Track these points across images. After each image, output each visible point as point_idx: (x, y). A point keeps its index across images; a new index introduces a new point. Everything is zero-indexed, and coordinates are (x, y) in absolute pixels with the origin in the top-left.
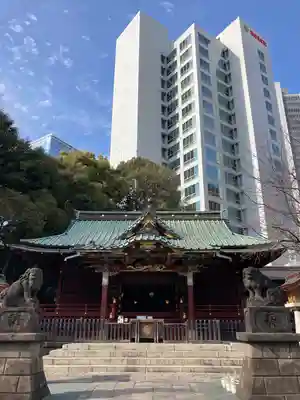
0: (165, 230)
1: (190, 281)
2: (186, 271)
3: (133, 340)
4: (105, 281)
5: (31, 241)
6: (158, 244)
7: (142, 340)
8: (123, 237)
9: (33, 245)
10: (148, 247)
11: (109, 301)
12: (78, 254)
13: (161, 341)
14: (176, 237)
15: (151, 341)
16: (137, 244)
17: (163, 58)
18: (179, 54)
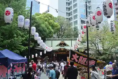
0: (66, 44)
4: (54, 55)
5: (38, 47)
8: (57, 46)
10: (62, 49)
11: (55, 59)
14: (68, 46)
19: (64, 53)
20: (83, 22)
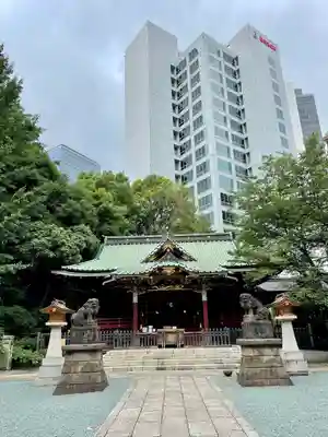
0: (182, 253)
1: (204, 298)
2: (201, 289)
3: (160, 347)
4: (135, 300)
5: (70, 267)
6: (177, 268)
7: (167, 346)
8: (147, 261)
9: (72, 271)
10: (169, 271)
11: (139, 314)
12: (113, 279)
13: (182, 346)
14: (191, 259)
15: (174, 346)
16: (160, 269)
17: (172, 68)
18: (189, 64)
19: (177, 288)
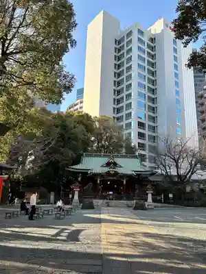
0: (117, 164)
1: (125, 183)
4: (98, 182)
5: (72, 167)
6: (115, 172)
8: (102, 166)
10: (112, 172)
12: (91, 174)
14: (121, 167)
15: (112, 200)
16: (109, 172)
17: (116, 41)
18: (126, 41)
19: (115, 178)
20: (141, 125)
